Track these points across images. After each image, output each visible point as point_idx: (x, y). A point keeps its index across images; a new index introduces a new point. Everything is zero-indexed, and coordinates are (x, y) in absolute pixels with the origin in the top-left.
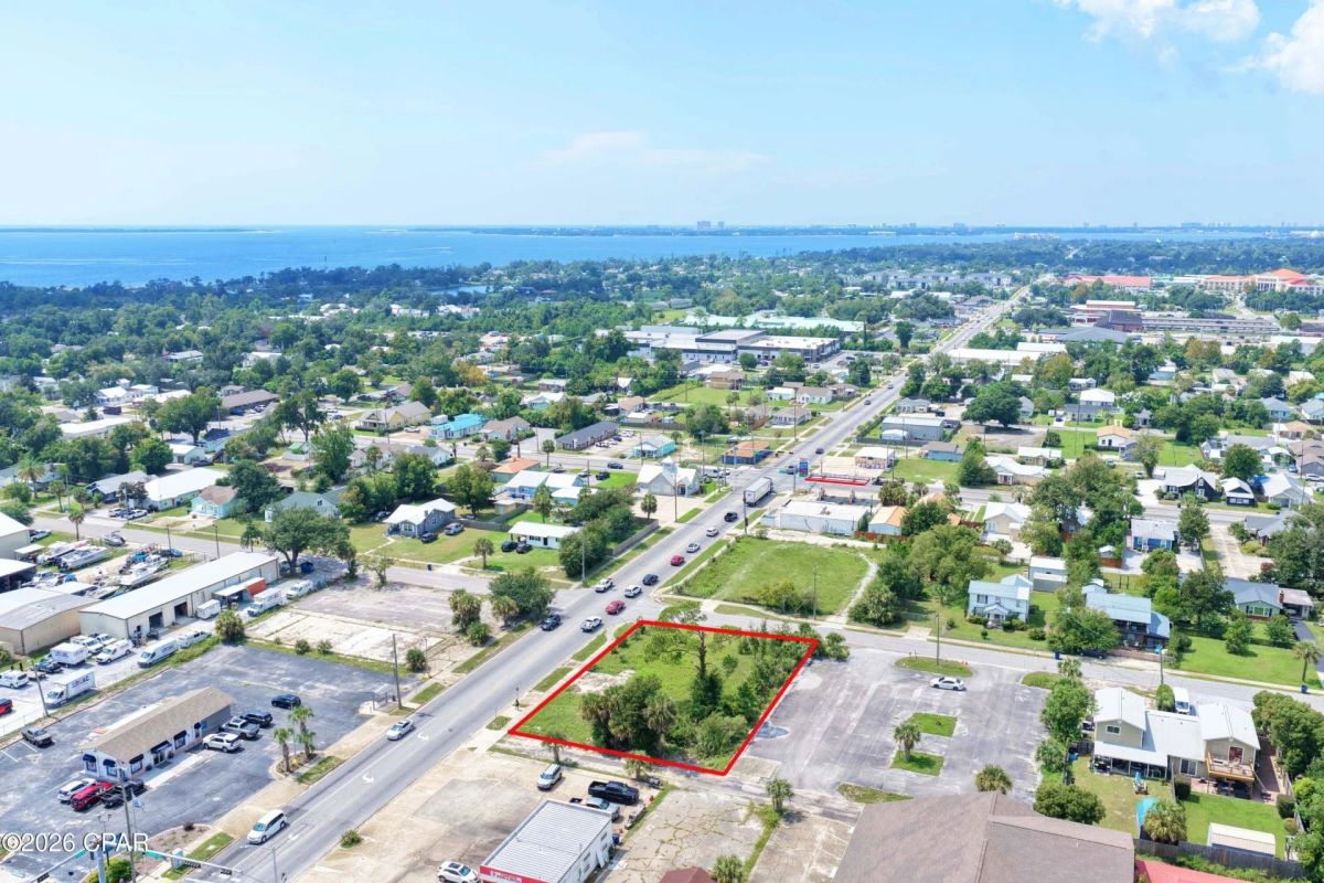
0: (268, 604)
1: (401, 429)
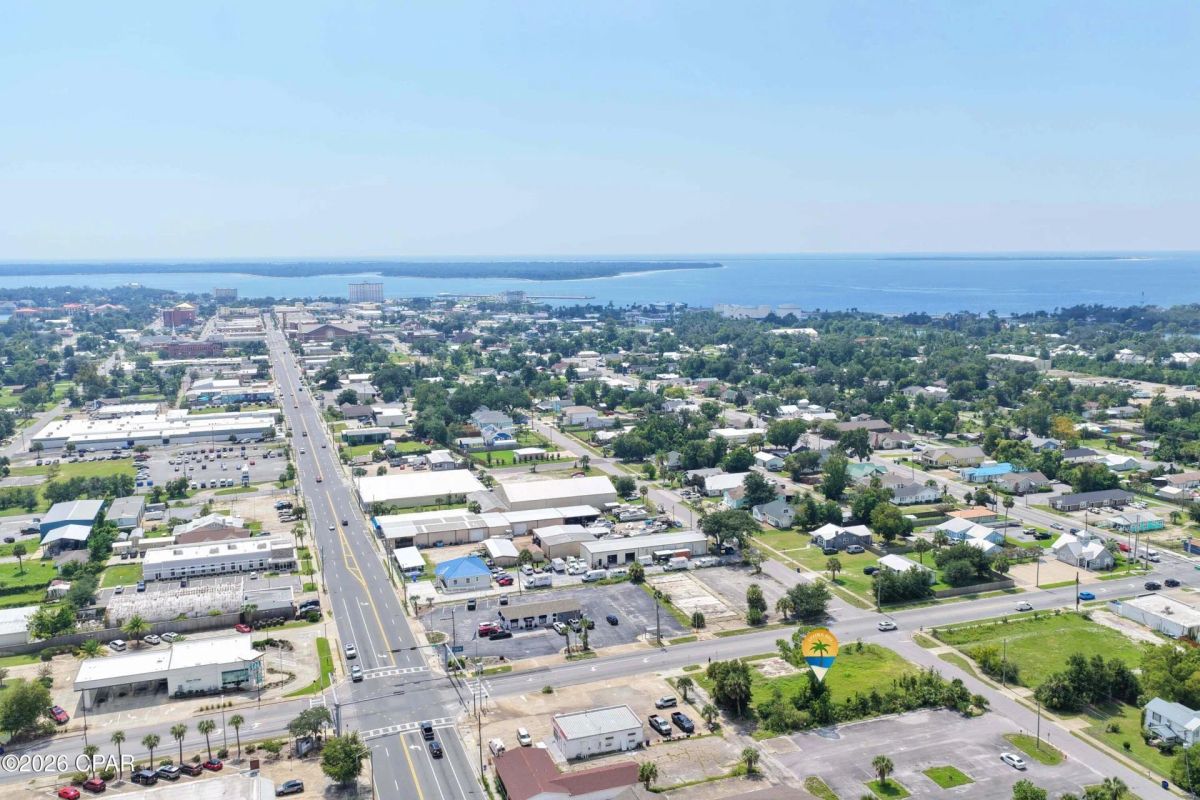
0: (676, 567)
1: (946, 467)
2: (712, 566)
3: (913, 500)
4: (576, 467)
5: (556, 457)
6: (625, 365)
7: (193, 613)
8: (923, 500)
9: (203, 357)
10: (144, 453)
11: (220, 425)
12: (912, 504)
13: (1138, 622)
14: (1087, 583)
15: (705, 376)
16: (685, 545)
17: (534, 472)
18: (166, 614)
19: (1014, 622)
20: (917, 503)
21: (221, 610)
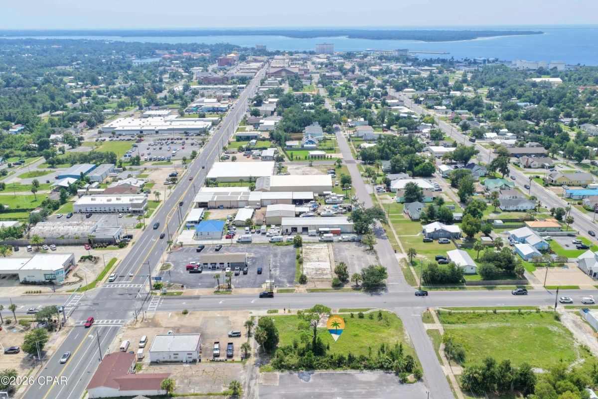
0: (326, 239)
1: (561, 185)
2: (349, 241)
3: (515, 208)
4: (335, 165)
5: (329, 157)
6: (422, 99)
7: (67, 236)
8: (522, 209)
9: (216, 84)
10: (142, 138)
11: (185, 125)
12: (513, 211)
13: (593, 328)
14: (585, 289)
15: (462, 109)
16: (339, 226)
17: (311, 166)
18: (55, 235)
19: (501, 313)
20: (517, 211)
21: (81, 236)
